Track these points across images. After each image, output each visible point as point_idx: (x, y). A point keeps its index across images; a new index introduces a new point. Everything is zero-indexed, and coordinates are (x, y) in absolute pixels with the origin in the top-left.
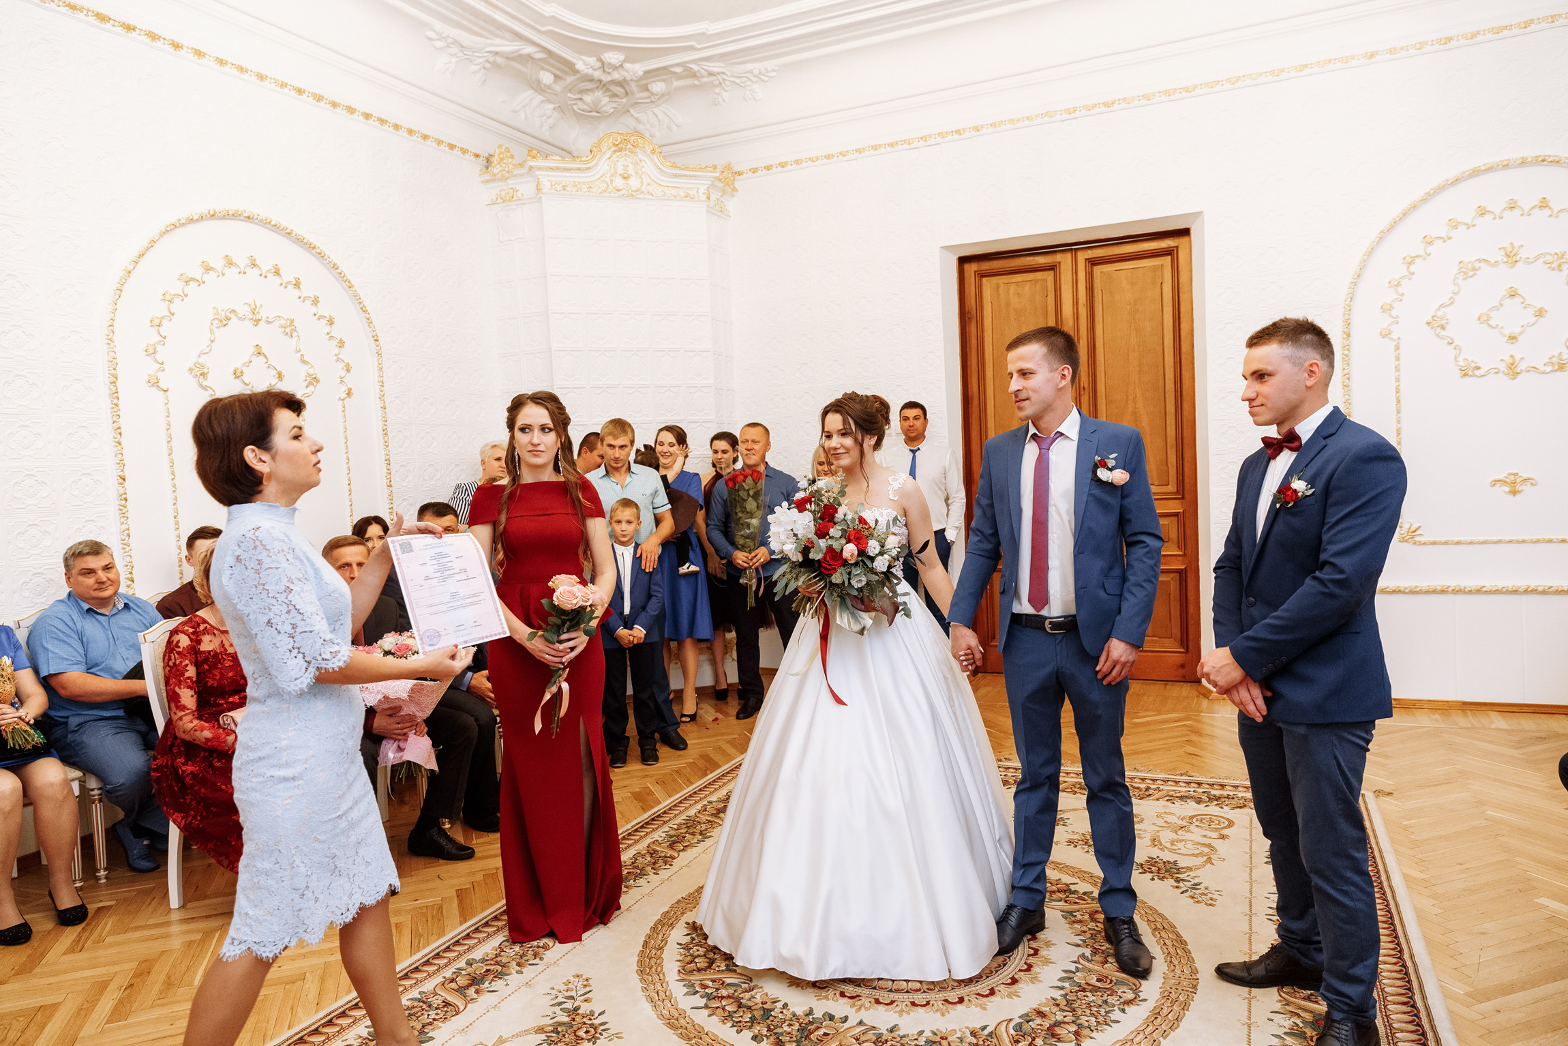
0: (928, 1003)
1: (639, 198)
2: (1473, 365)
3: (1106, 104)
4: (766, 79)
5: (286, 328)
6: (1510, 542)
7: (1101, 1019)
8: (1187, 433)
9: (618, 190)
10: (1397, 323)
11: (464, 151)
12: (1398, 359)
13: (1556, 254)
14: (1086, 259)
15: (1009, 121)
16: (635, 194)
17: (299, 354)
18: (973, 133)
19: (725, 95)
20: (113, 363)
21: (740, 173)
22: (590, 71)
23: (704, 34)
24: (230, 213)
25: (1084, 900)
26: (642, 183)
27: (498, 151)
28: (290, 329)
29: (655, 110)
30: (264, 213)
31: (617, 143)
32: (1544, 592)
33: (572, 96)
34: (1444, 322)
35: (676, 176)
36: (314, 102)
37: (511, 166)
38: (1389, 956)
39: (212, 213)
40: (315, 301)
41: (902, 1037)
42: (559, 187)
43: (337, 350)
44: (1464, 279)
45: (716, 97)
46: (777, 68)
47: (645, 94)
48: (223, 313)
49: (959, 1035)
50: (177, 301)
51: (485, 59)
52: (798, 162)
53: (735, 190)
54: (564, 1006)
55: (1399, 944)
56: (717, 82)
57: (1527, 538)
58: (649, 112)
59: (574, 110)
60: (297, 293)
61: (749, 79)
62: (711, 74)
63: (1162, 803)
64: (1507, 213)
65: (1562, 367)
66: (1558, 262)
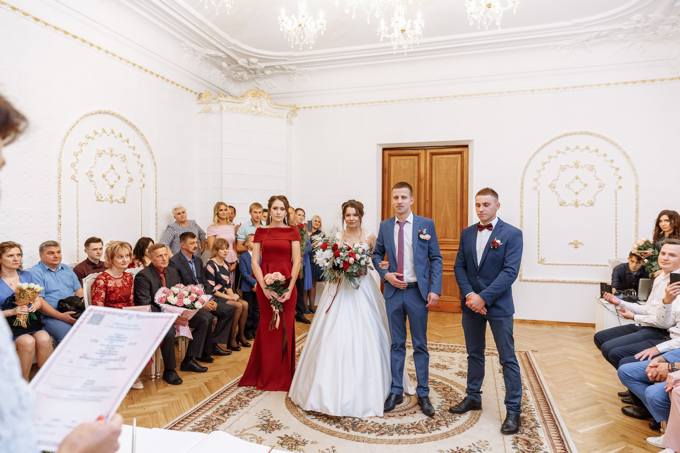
0: (394, 416)
1: (261, 116)
2: (564, 202)
3: (440, 98)
4: (311, 74)
5: (122, 158)
6: (575, 265)
7: (453, 419)
8: (464, 220)
9: (253, 112)
10: (539, 185)
11: (191, 91)
12: (539, 198)
13: (591, 165)
14: (430, 153)
17: (127, 169)
18: (391, 103)
19: (295, 78)
20: (60, 169)
21: (298, 109)
22: (243, 64)
23: (292, 56)
24: (106, 112)
25: (440, 384)
26: (262, 110)
28: (124, 159)
29: (266, 81)
30: (118, 112)
31: (254, 94)
32: (585, 283)
33: (233, 72)
34: (554, 186)
35: (276, 108)
36: (139, 69)
37: (210, 99)
38: (542, 400)
39: (100, 111)
40: (134, 148)
41: (388, 426)
42: (230, 109)
43: (140, 168)
44: (561, 172)
45: (291, 78)
46: (316, 70)
47: (263, 74)
48: (100, 151)
49: (407, 425)
50: (84, 145)
51: (202, 56)
53: (296, 115)
54: (263, 419)
55: (544, 396)
56: (292, 73)
58: (263, 81)
59: (232, 78)
60: (127, 144)
61: (305, 73)
62: (290, 70)
63: (460, 354)
64: (576, 150)
65: (592, 204)
66: (592, 168)
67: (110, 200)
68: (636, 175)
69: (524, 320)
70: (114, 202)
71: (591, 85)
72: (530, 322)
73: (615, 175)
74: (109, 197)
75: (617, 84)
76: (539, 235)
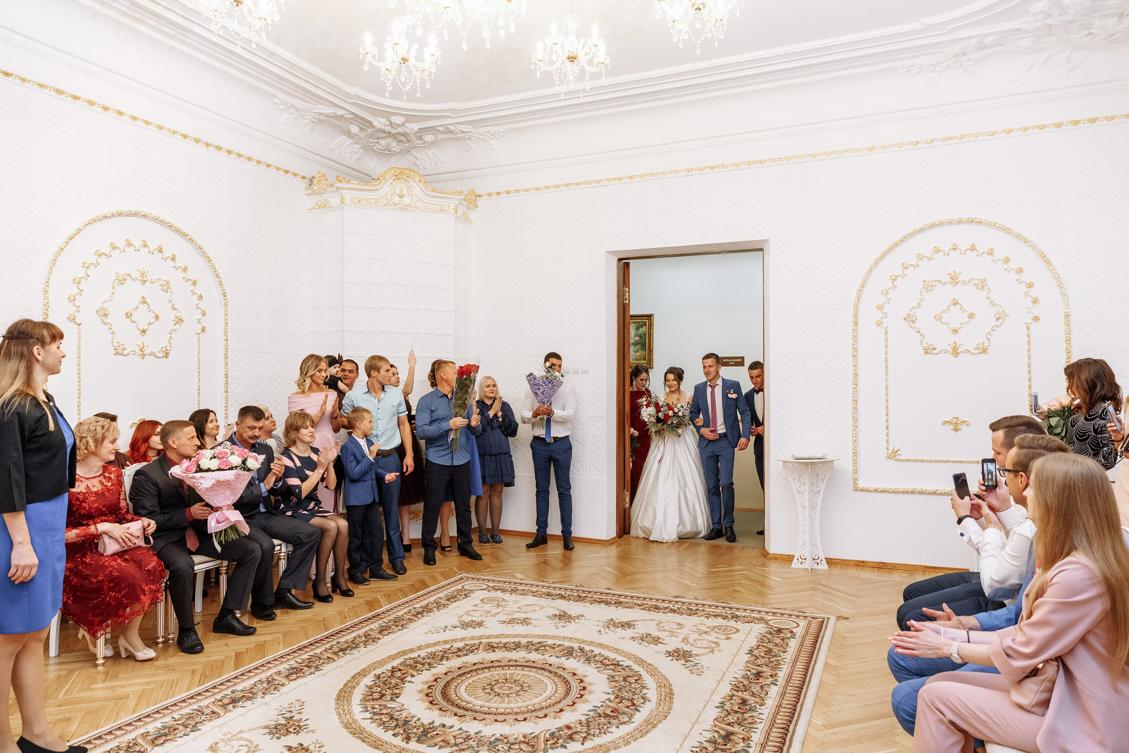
1: (409, 210)
2: (932, 346)
4: (499, 137)
5: (163, 286)
6: (954, 462)
9: (395, 205)
10: (886, 317)
11: (295, 175)
12: (886, 340)
13: (981, 279)
15: (651, 174)
16: (406, 207)
17: (171, 303)
18: (629, 180)
19: (473, 145)
20: (47, 306)
21: (480, 196)
22: (383, 127)
23: (455, 109)
24: (132, 212)
25: (625, 670)
26: (412, 200)
27: (317, 175)
29: (427, 151)
30: (154, 213)
31: (396, 174)
33: (372, 140)
34: (914, 318)
35: (435, 197)
36: (194, 143)
37: (325, 186)
39: (120, 213)
40: (185, 270)
41: (481, 737)
42: (356, 201)
43: (197, 302)
44: (926, 292)
45: (467, 146)
46: (506, 131)
47: (420, 142)
48: (122, 276)
49: (516, 736)
50: (92, 267)
51: (313, 116)
52: (517, 191)
53: (478, 207)
54: (284, 715)
56: (467, 137)
57: (964, 459)
58: (423, 153)
59: (373, 149)
60: (173, 264)
61: (488, 137)
62: (462, 132)
63: (702, 618)
64: (952, 252)
65: (984, 351)
66: (982, 285)
67: (140, 353)
68: (1065, 295)
69: (863, 562)
70: (147, 356)
71: (976, 134)
72: (874, 566)
73: (1026, 297)
74: (137, 349)
75: (1026, 129)
76: (887, 408)
